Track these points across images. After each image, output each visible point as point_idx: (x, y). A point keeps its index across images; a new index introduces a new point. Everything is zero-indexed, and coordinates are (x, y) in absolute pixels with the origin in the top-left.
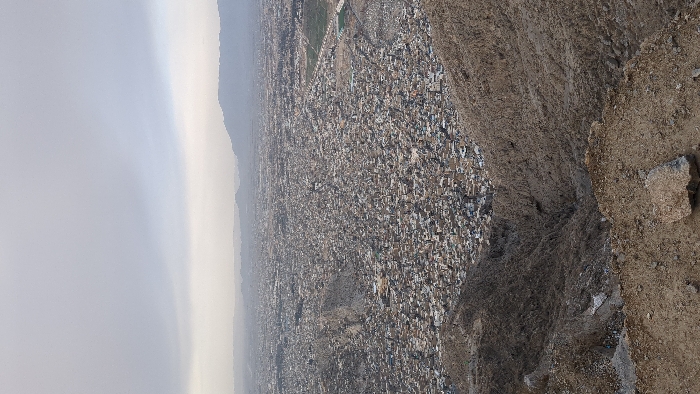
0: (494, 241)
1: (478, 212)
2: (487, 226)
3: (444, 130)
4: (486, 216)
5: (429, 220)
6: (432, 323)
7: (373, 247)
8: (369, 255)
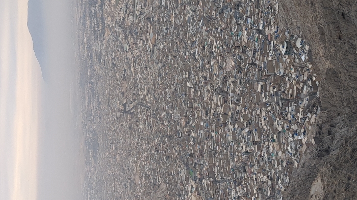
1: (300, 114)
4: (309, 115)
7: (186, 165)
8: (183, 174)
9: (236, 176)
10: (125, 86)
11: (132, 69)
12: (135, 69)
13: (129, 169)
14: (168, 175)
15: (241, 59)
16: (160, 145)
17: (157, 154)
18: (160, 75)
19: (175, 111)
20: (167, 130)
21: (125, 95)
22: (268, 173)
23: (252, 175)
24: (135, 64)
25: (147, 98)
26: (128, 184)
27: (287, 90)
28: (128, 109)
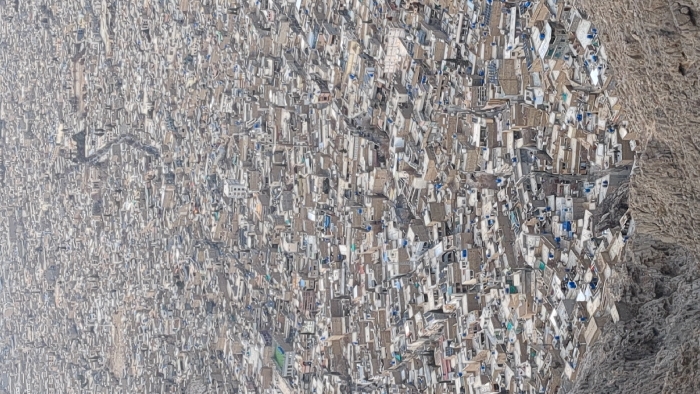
0: (630, 310)
1: (584, 223)
2: (612, 264)
4: (608, 234)
7: (265, 334)
8: (255, 356)
9: (407, 376)
10: (82, 80)
11: (104, 30)
12: (111, 33)
13: (92, 330)
14: (212, 358)
15: (427, 43)
16: (187, 268)
17: (179, 293)
18: (189, 59)
19: (233, 171)
20: (210, 226)
21: (82, 109)
22: (496, 376)
23: (451, 377)
24: (113, 16)
25: (148, 123)
26: (88, 373)
27: (553, 147)
28: (89, 150)
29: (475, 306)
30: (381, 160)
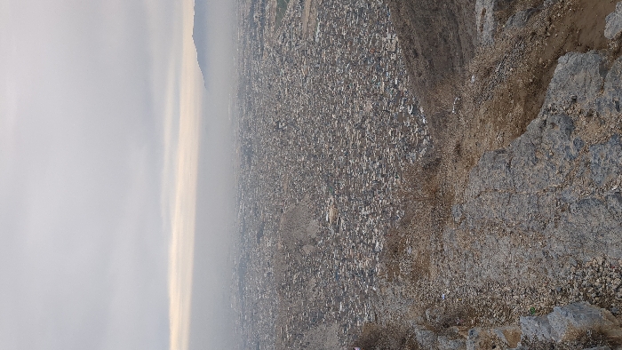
3: (395, 86)
5: (378, 164)
6: (373, 248)
7: (327, 182)
8: (324, 189)
14: (312, 188)
28: (280, 126)
29: (386, 181)
30: (363, 136)
